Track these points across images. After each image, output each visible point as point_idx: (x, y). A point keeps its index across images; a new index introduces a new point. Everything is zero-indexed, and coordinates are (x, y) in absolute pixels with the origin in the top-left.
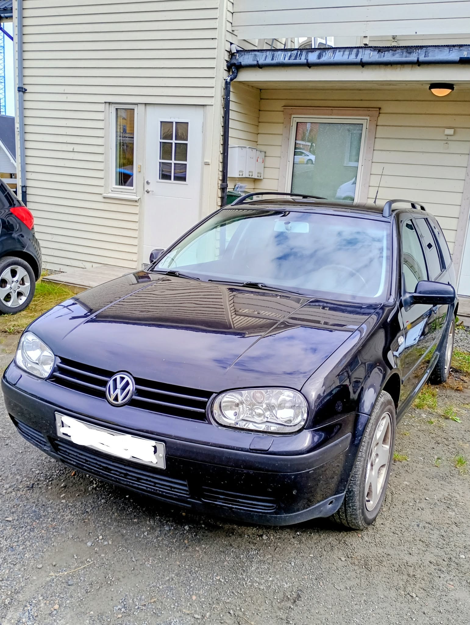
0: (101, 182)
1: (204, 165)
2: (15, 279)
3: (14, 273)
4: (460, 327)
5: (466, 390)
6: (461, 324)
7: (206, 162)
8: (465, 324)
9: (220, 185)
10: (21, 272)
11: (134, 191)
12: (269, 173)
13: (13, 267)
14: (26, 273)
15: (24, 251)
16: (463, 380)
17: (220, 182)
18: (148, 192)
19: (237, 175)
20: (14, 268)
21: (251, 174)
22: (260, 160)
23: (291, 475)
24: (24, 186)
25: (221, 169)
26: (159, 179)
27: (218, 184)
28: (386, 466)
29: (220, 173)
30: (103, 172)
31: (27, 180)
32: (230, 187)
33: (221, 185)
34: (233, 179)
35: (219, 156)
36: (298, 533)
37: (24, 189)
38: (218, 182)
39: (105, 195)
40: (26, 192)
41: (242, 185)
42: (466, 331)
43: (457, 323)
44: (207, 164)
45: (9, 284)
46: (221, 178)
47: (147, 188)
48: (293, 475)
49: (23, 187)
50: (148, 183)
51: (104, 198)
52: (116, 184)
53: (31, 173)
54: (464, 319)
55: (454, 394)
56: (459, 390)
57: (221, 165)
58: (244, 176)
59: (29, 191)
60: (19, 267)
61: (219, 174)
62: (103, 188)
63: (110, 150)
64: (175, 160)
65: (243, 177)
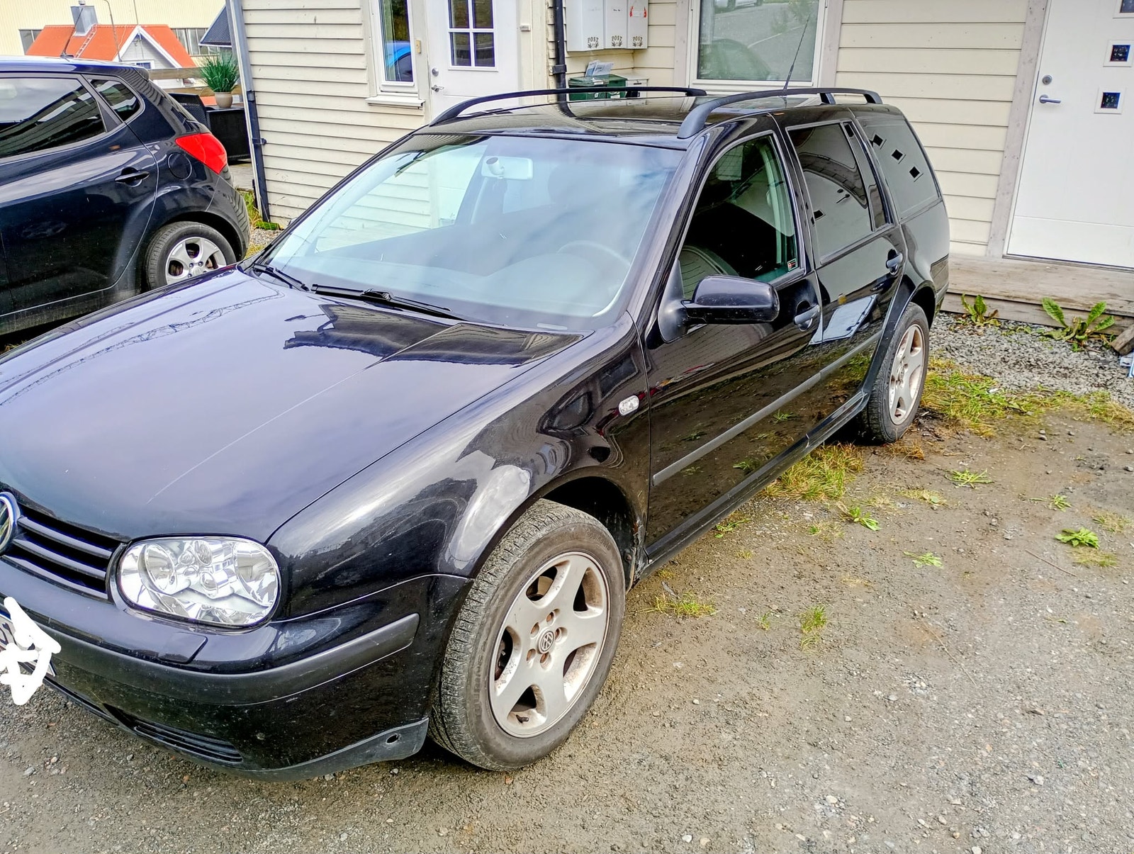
0: (362, 77)
1: (521, 34)
2: (197, 260)
3: (193, 250)
4: (992, 322)
5: (934, 457)
6: (993, 315)
7: (523, 27)
8: (1001, 315)
9: (551, 68)
10: (207, 248)
11: (415, 90)
12: (659, 36)
13: (191, 240)
14: (216, 248)
15: (206, 211)
16: (937, 436)
17: (552, 63)
18: (437, 90)
19: (583, 47)
20: (192, 242)
21: (617, 42)
22: (638, 13)
23: (241, 708)
24: (251, 92)
25: (551, 38)
26: (453, 64)
27: (548, 66)
28: (598, 647)
29: (551, 46)
30: (363, 59)
31: (254, 81)
32: (574, 70)
33: (554, 68)
34: (576, 55)
35: (546, 13)
36: (396, 771)
37: (251, 95)
38: (548, 63)
39: (372, 99)
40: (254, 101)
41: (602, 64)
42: (1002, 329)
43: (986, 314)
44: (525, 30)
45: (187, 269)
46: (552, 55)
47: (436, 82)
48: (246, 708)
49: (248, 93)
50: (435, 73)
51: (370, 104)
52: (388, 79)
53: (258, 68)
54: (999, 306)
55: (903, 467)
56: (916, 458)
57: (551, 30)
58: (600, 47)
59: (260, 99)
60: (202, 239)
61: (548, 48)
62: (366, 88)
63: (372, 16)
64: (475, 27)
65: (597, 48)
